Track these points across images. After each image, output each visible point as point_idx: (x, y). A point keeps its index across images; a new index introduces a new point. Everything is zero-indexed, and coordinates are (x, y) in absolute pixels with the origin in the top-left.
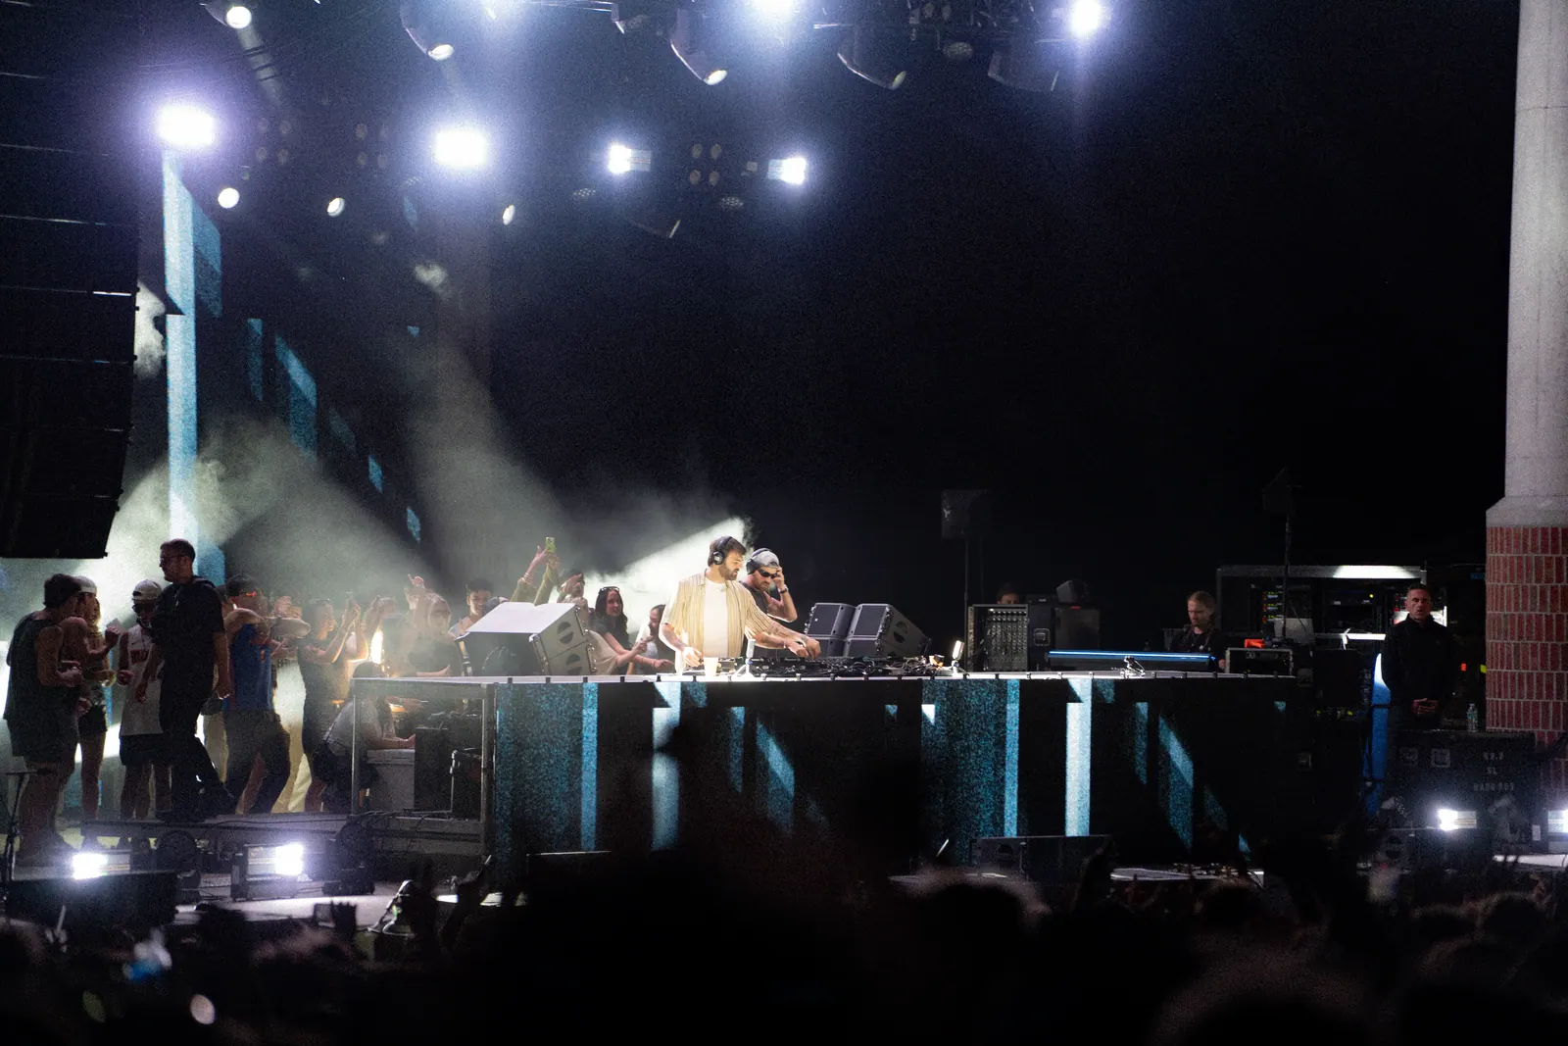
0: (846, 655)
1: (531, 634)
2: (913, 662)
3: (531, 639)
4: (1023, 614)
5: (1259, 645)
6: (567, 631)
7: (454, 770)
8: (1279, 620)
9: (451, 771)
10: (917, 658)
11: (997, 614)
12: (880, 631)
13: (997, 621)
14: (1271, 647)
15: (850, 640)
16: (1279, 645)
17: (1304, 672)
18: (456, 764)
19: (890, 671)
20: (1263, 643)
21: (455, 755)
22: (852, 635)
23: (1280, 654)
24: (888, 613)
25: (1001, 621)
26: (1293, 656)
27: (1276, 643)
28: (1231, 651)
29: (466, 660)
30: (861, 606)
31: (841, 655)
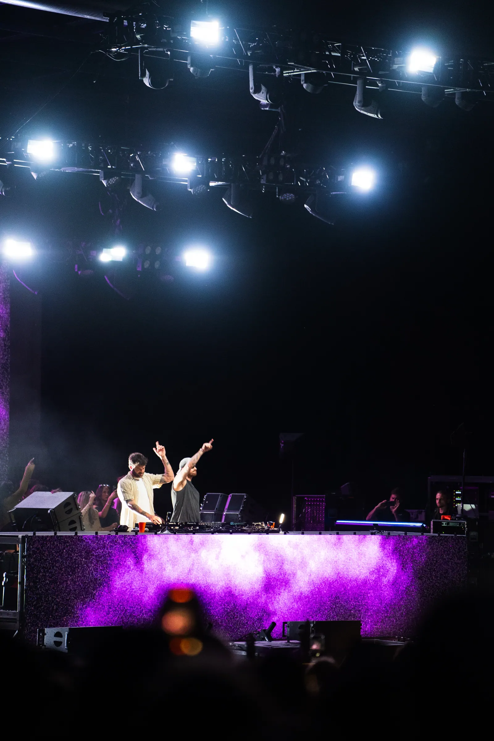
0: (223, 521)
1: (49, 509)
2: (258, 525)
3: (49, 511)
4: (323, 501)
5: (449, 519)
6: (68, 508)
7: (5, 583)
8: (459, 505)
9: (3, 584)
10: (260, 523)
11: (308, 501)
12: (241, 508)
13: (308, 504)
14: (455, 520)
15: (225, 513)
16: (459, 518)
17: (473, 534)
18: (6, 580)
19: (245, 530)
20: (451, 517)
21: (6, 575)
22: (226, 511)
23: (460, 523)
24: (245, 499)
25: (311, 505)
26: (466, 524)
27: (457, 518)
28: (433, 522)
29: (14, 523)
30: (231, 495)
31: (221, 521)
